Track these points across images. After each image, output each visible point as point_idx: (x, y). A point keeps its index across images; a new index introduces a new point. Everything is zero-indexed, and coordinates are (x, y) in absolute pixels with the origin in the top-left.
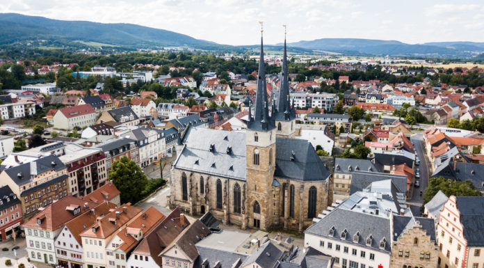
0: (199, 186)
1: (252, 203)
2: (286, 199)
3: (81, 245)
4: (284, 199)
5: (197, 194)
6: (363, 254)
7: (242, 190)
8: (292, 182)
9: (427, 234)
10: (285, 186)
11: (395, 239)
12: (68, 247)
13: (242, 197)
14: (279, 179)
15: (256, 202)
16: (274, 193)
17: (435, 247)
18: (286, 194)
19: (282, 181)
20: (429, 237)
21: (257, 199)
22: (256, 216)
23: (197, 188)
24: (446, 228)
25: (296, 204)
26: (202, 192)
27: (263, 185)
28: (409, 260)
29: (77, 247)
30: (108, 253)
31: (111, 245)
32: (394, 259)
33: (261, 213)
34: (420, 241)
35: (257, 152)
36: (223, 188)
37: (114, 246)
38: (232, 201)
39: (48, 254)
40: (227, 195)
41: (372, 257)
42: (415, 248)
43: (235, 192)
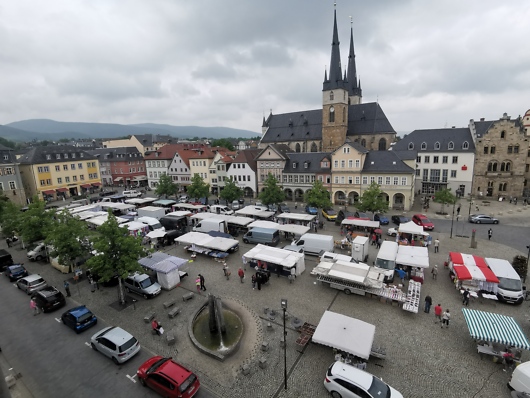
3: (189, 168)
6: (445, 160)
7: (318, 146)
8: (363, 137)
12: (179, 172)
17: (524, 138)
20: (518, 128)
27: (338, 139)
28: (495, 156)
29: (186, 170)
30: (211, 172)
32: (478, 157)
34: (508, 134)
35: (332, 110)
36: (302, 146)
41: (455, 160)
42: (502, 142)
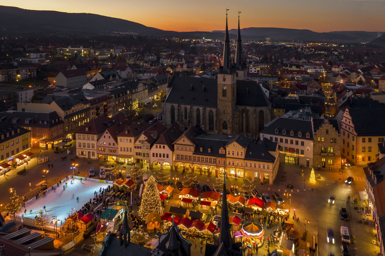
0: (184, 113)
1: (222, 122)
2: (244, 119)
3: (117, 142)
4: (243, 119)
5: (182, 120)
6: (297, 143)
7: (215, 114)
8: (248, 108)
9: (333, 127)
10: (243, 111)
11: (315, 131)
12: (107, 145)
13: (215, 119)
14: (239, 107)
15: (225, 122)
16: (236, 116)
17: (338, 134)
18: (244, 116)
19: (241, 108)
20: (335, 128)
21: (225, 120)
22: (225, 131)
23: (182, 115)
24: (346, 129)
25: (251, 122)
26: (186, 118)
27: (229, 110)
28: (324, 144)
29: (114, 144)
30: (135, 147)
31: (138, 141)
32: (315, 143)
33: (228, 128)
34: (330, 131)
35: (225, 88)
36: (201, 114)
37: (140, 141)
38: (207, 122)
39: (91, 151)
40: (204, 118)
41: (303, 144)
42: (327, 136)
43: (209, 116)
